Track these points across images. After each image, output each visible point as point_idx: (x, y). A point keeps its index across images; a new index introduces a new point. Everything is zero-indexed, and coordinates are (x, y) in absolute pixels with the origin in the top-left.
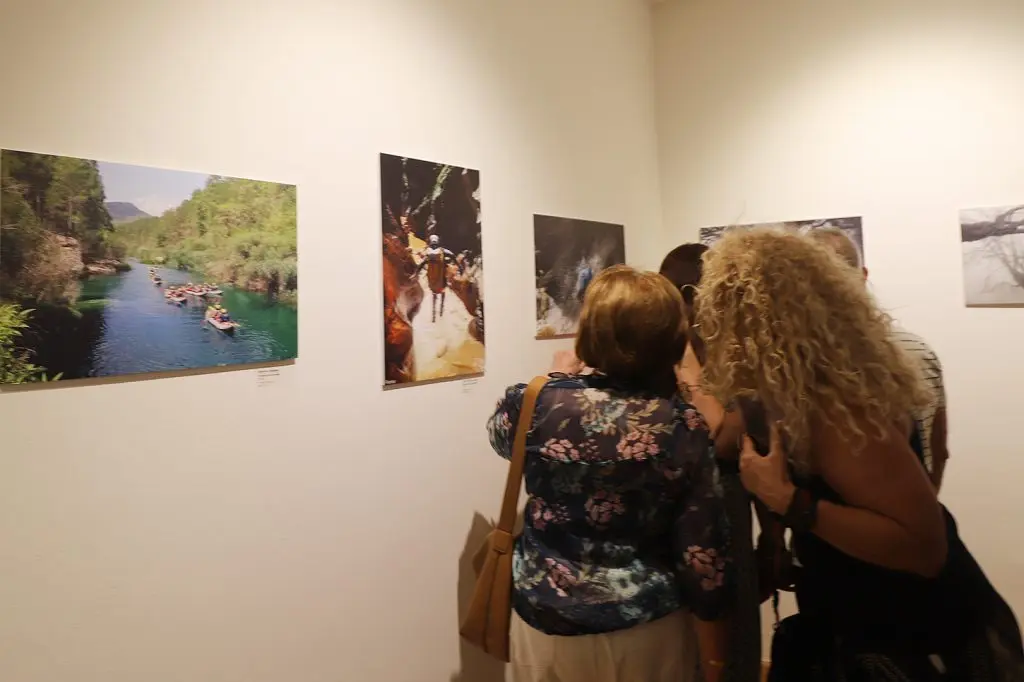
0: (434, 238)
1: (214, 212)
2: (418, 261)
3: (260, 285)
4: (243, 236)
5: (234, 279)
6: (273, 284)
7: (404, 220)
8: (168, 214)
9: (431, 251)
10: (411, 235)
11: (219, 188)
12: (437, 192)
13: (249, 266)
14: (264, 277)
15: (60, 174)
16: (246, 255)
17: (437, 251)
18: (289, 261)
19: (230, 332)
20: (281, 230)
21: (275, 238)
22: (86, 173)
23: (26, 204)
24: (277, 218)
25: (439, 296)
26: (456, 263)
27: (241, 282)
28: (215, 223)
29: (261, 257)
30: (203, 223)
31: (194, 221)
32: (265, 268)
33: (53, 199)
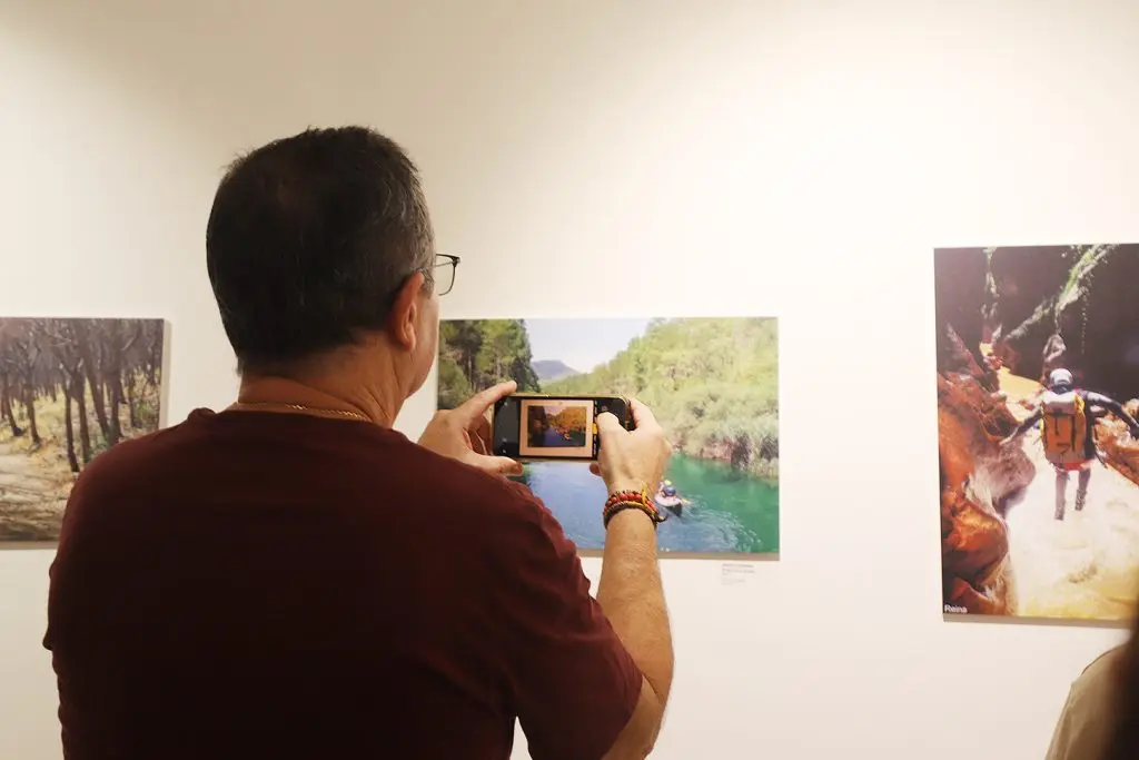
0: (1061, 375)
1: (657, 362)
2: (1020, 415)
3: (719, 451)
4: (695, 390)
5: (681, 444)
6: (739, 451)
7: (986, 349)
8: (600, 370)
9: (1050, 397)
10: (1003, 374)
11: (663, 333)
12: (1071, 294)
13: (704, 427)
14: (725, 442)
15: (490, 336)
16: (700, 413)
17: (1069, 397)
18: (766, 421)
19: (677, 510)
20: (752, 378)
21: (743, 390)
22: (513, 334)
23: (460, 371)
24: (745, 362)
25: (1074, 475)
26: (1119, 414)
27: (692, 447)
28: (658, 375)
29: (722, 416)
30: (641, 376)
31: (631, 375)
32: (729, 430)
33: (483, 361)
